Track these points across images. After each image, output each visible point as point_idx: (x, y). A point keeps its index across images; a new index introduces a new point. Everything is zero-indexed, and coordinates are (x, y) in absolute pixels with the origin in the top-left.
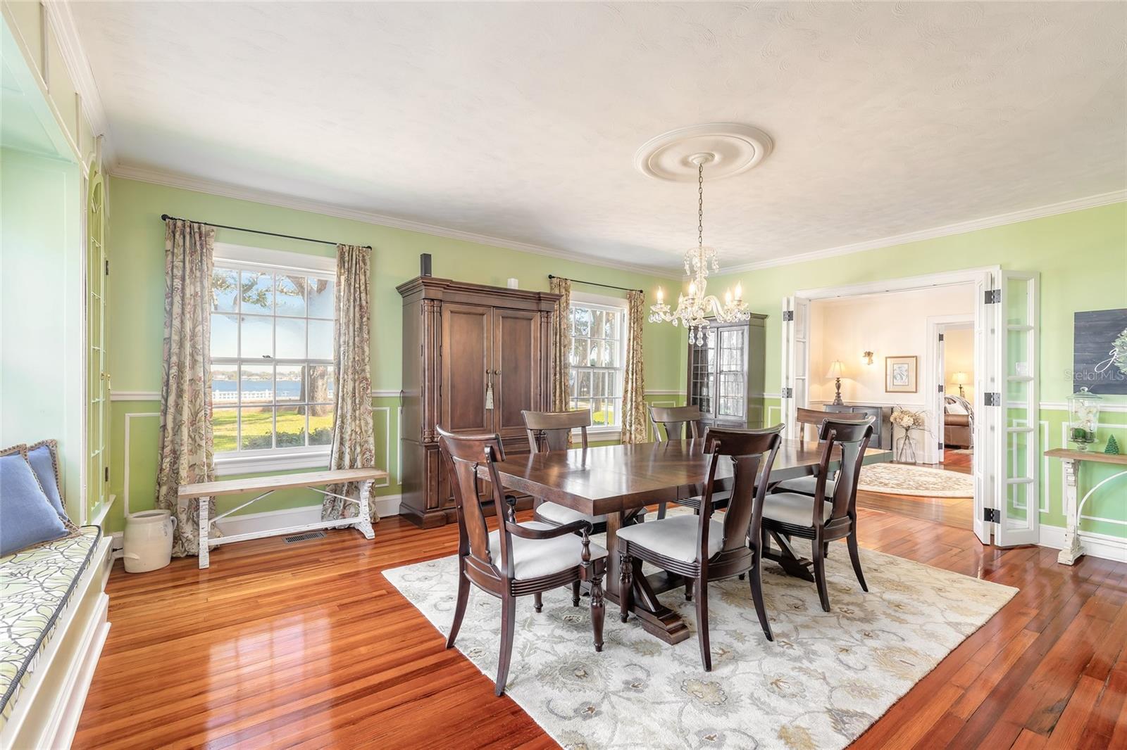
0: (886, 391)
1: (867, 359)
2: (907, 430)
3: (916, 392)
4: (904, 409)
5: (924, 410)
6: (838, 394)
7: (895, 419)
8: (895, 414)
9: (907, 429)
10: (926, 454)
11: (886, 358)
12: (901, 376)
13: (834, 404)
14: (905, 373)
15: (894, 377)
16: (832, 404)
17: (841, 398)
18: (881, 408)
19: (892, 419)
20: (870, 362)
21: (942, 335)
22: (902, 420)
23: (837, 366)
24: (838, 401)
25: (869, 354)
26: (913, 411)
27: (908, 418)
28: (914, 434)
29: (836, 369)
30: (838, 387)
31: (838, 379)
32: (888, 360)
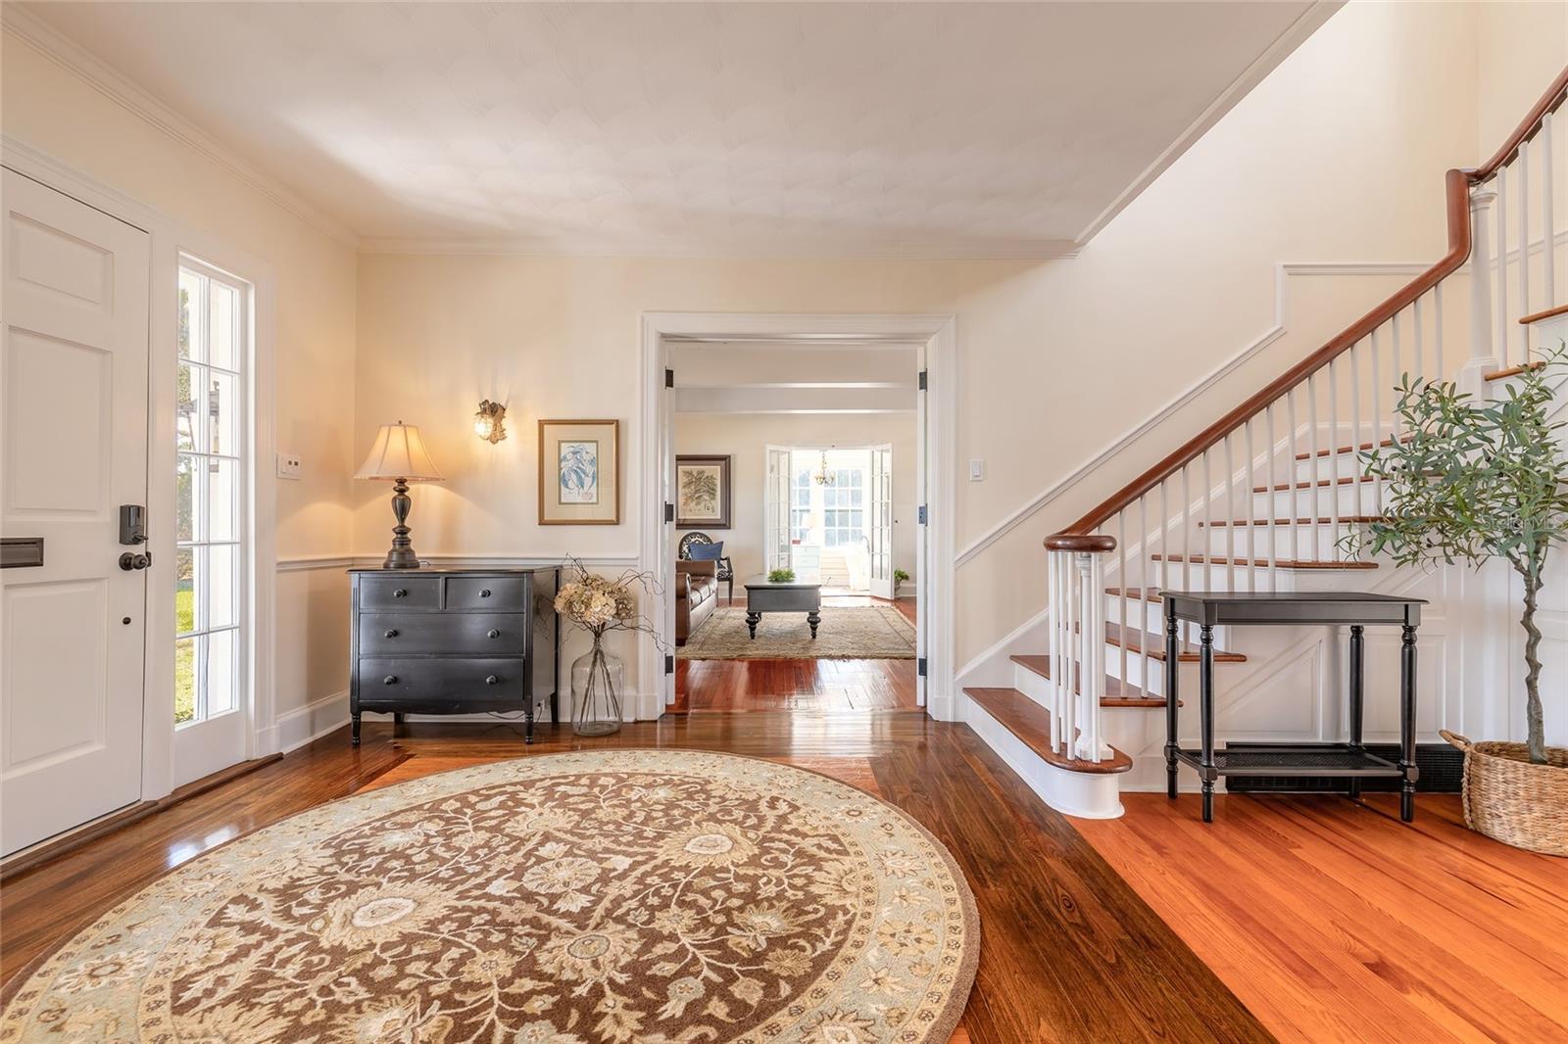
0: (542, 522)
1: (484, 427)
2: (598, 635)
3: (617, 522)
4: (592, 572)
5: (639, 571)
6: (402, 532)
7: (570, 604)
8: (569, 588)
9: (598, 632)
10: (642, 695)
11: (542, 424)
12: (580, 478)
13: (386, 566)
14: (590, 470)
15: (562, 480)
16: (380, 565)
17: (412, 546)
18: (532, 572)
19: (559, 605)
20: (497, 436)
21: (672, 372)
22: (588, 606)
23: (397, 435)
24: (402, 554)
25: (493, 410)
26: (611, 575)
27: (603, 599)
28: (613, 642)
29: (393, 448)
30: (402, 509)
31: (401, 481)
32: (546, 427)
